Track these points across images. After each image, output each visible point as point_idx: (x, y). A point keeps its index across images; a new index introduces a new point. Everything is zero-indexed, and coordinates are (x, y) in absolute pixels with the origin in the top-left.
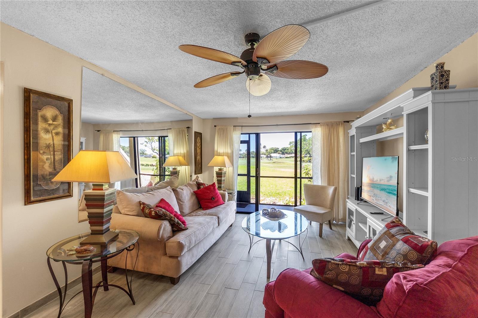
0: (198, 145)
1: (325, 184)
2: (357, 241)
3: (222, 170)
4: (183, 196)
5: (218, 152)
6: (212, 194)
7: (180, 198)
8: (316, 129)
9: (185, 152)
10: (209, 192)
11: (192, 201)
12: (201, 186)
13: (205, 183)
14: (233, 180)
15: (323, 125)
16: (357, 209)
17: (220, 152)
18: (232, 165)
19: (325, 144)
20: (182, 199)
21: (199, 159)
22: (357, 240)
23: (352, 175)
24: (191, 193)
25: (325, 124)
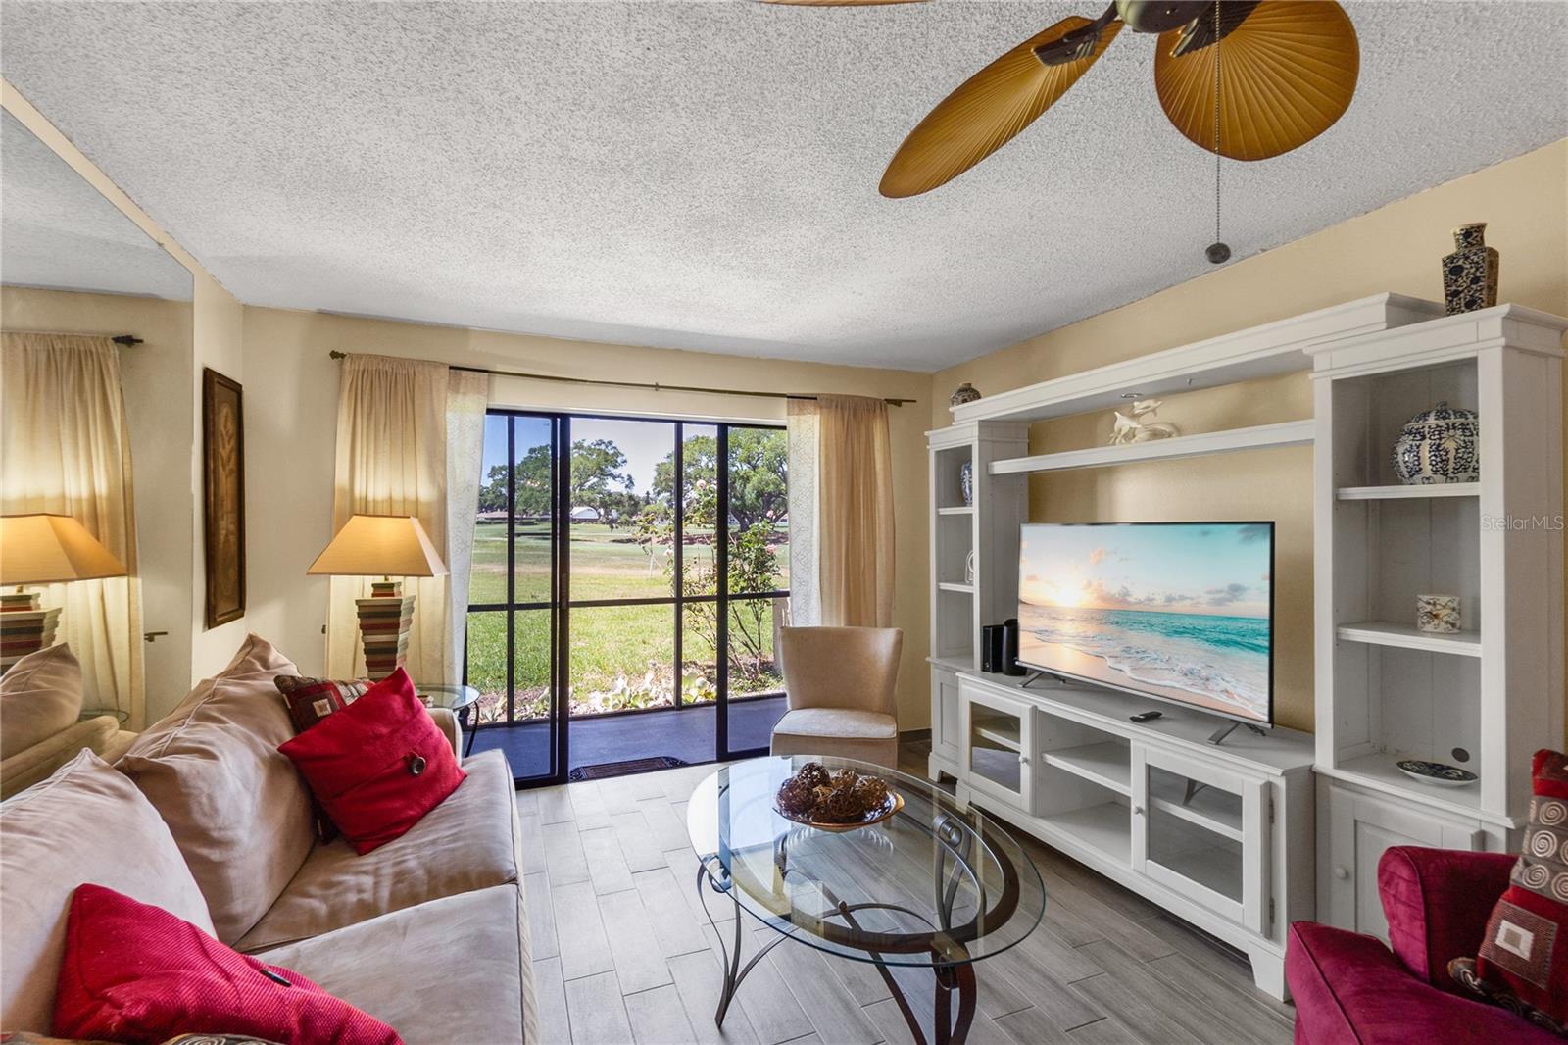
0: (226, 449)
1: (837, 622)
2: (1040, 820)
3: (395, 590)
4: (223, 804)
5: (359, 491)
6: (404, 738)
7: (203, 821)
8: (802, 417)
9: (102, 487)
10: (385, 731)
11: (281, 813)
12: (315, 704)
13: (331, 678)
14: (443, 637)
15: (827, 407)
16: (1036, 707)
17: (371, 497)
18: (444, 561)
19: (834, 475)
20: (220, 822)
21: (227, 536)
22: (1041, 817)
23: (941, 584)
24: (263, 760)
25: (834, 404)
